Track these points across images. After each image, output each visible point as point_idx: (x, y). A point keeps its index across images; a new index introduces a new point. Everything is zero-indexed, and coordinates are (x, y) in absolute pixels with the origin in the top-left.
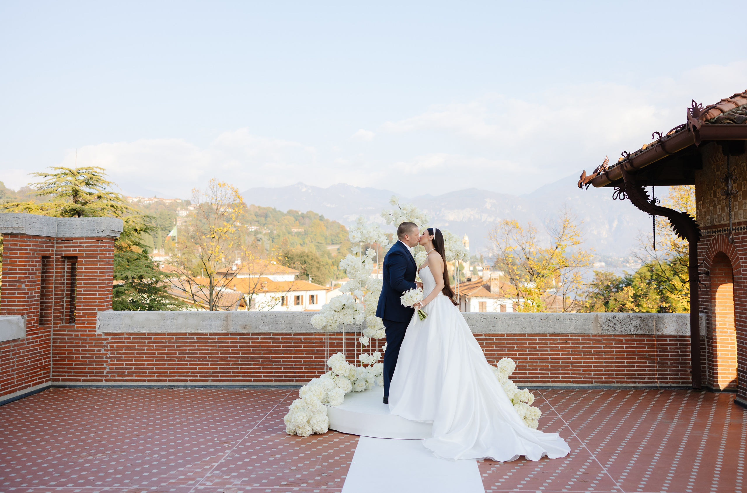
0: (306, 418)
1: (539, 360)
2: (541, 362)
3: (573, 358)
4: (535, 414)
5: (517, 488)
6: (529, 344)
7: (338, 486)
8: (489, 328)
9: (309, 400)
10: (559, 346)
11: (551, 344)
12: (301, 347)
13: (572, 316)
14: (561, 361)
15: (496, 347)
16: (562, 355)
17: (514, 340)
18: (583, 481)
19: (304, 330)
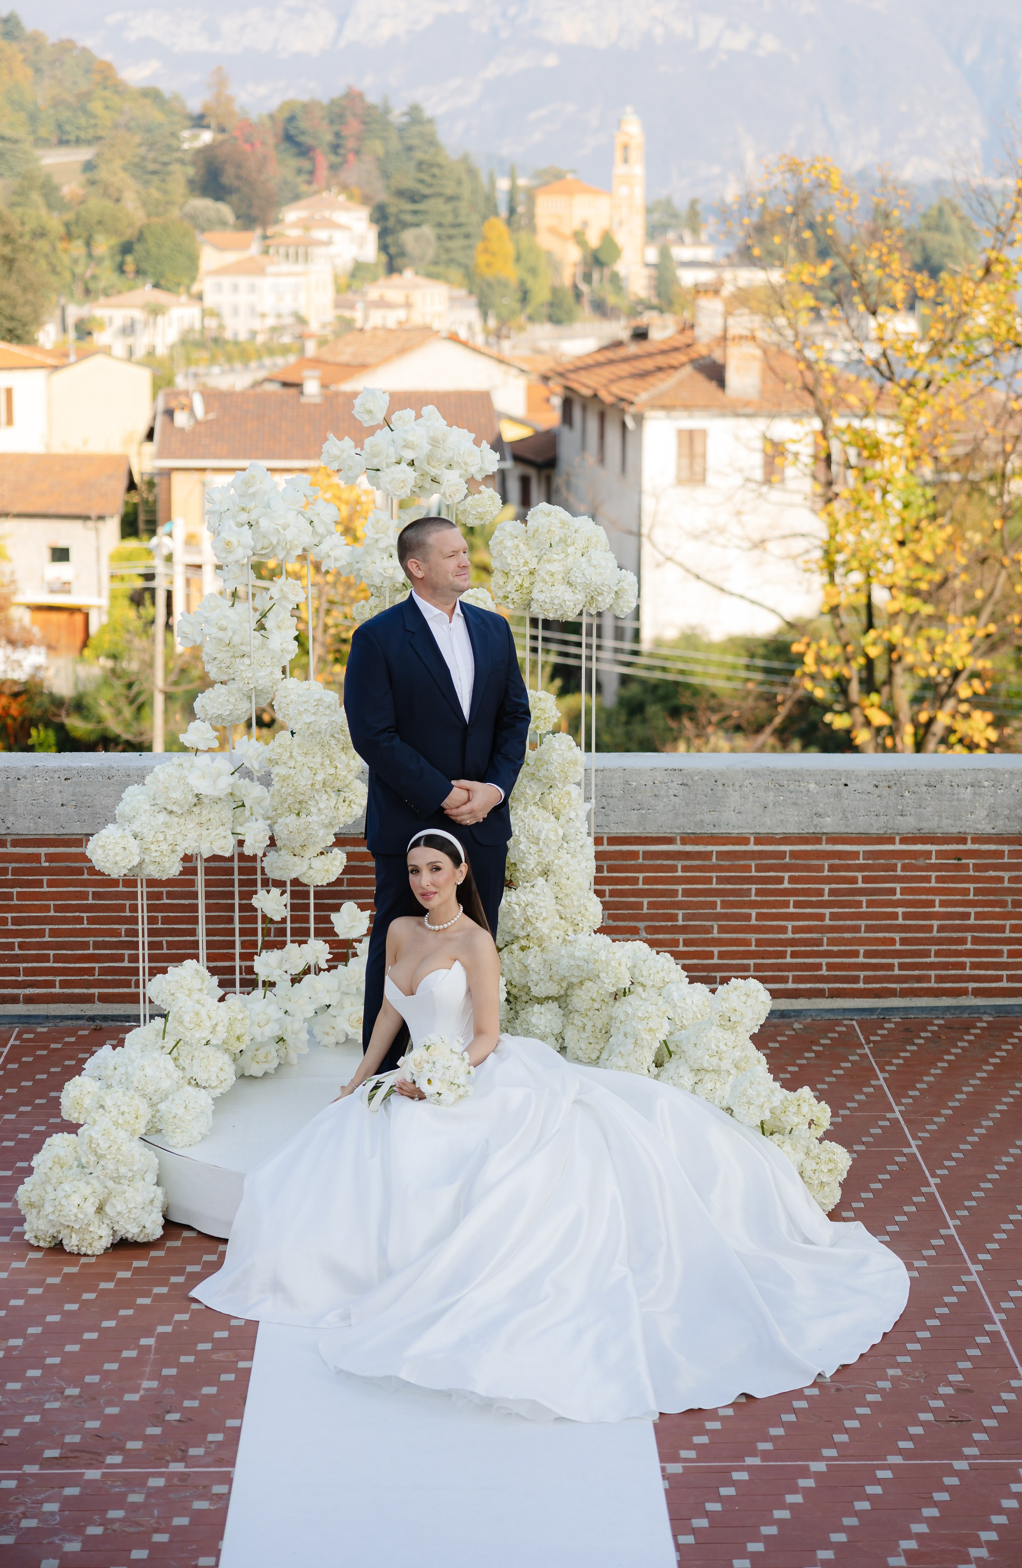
0: (91, 1200)
1: (863, 923)
2: (869, 929)
3: (978, 916)
4: (831, 1166)
5: (754, 1453)
6: (832, 868)
7: (220, 1462)
8: (698, 818)
9: (104, 1145)
10: (934, 874)
11: (905, 868)
12: (39, 884)
13: (981, 776)
14: (936, 923)
15: (720, 880)
16: (943, 904)
17: (781, 855)
18: (955, 1419)
19: (48, 829)
